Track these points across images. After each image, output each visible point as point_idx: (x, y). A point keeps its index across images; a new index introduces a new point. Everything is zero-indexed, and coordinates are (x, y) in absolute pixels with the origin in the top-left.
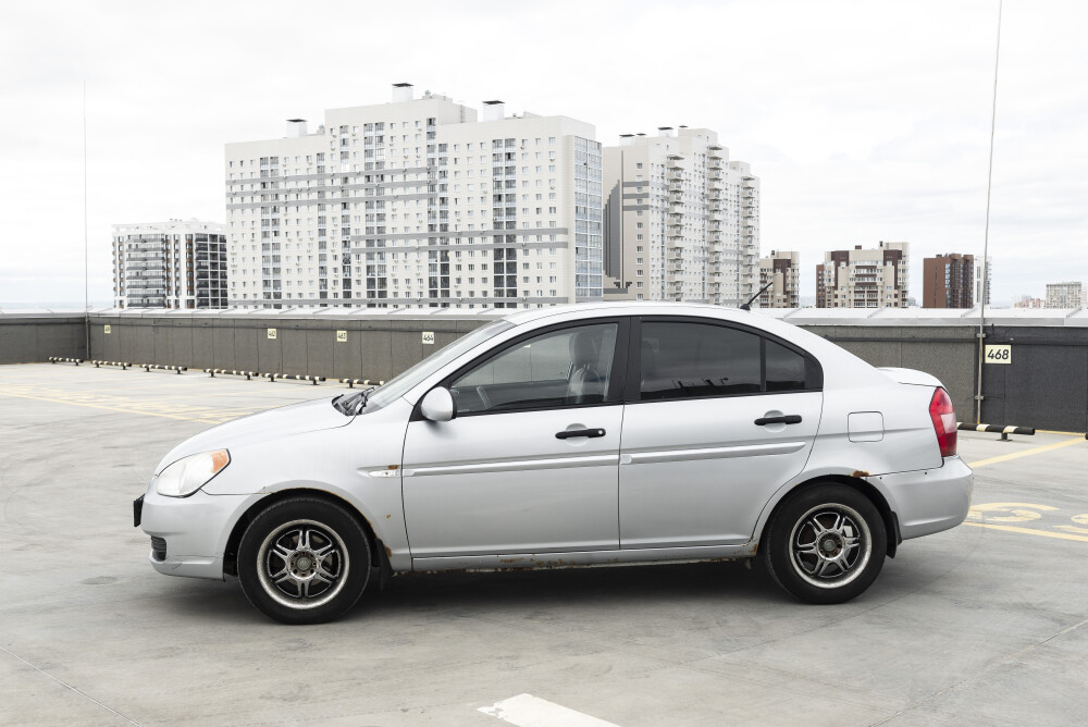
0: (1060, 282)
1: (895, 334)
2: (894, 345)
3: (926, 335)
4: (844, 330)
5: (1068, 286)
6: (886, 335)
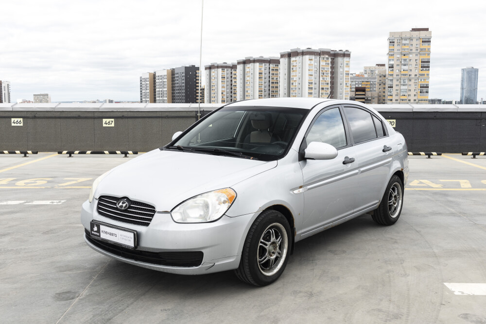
0: (39, 94)
1: (158, 115)
2: (158, 120)
3: (173, 115)
4: (132, 113)
5: (43, 95)
6: (154, 115)
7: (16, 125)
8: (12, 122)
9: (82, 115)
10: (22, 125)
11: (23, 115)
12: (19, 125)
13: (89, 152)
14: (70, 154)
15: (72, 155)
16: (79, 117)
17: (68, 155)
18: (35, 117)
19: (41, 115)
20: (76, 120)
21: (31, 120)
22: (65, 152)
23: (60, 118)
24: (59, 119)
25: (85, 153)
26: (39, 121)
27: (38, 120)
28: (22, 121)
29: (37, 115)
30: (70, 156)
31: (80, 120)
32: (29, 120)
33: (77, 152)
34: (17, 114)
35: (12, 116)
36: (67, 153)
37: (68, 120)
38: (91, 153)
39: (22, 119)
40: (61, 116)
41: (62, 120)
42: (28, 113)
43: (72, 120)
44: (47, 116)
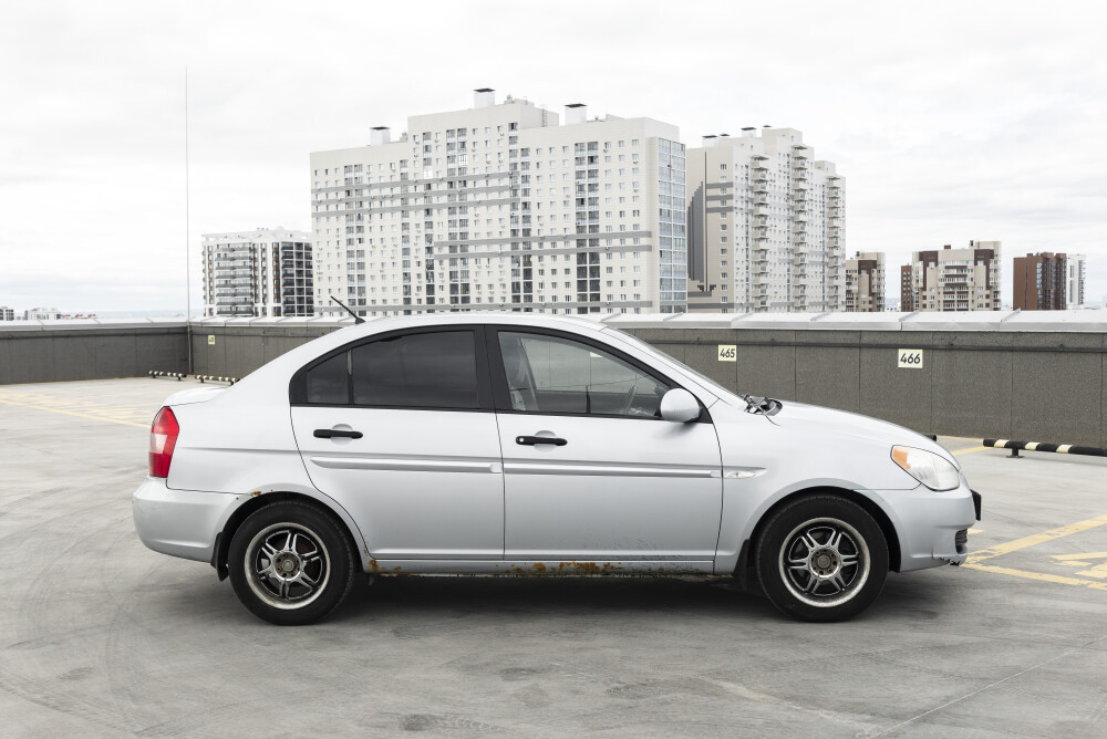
7: (907, 365)
8: (900, 356)
9: (1070, 344)
10: (920, 365)
11: (925, 340)
12: (913, 365)
13: (1064, 448)
14: (1016, 448)
15: (1021, 452)
16: (1061, 350)
17: (1010, 452)
18: (951, 348)
19: (966, 341)
20: (1053, 357)
21: (943, 353)
22: (1001, 442)
23: (1012, 350)
24: (1009, 354)
25: (1053, 449)
26: (960, 357)
27: (957, 354)
28: (921, 357)
29: (956, 343)
30: (1015, 454)
31: (1063, 357)
32: (937, 353)
33: (1032, 445)
34: (910, 340)
35: (900, 343)
36: (1007, 446)
37: (1032, 356)
38: (1071, 451)
39: (920, 352)
40: (1015, 344)
41: (1016, 357)
42: (936, 336)
43: (1044, 355)
44: (980, 344)
